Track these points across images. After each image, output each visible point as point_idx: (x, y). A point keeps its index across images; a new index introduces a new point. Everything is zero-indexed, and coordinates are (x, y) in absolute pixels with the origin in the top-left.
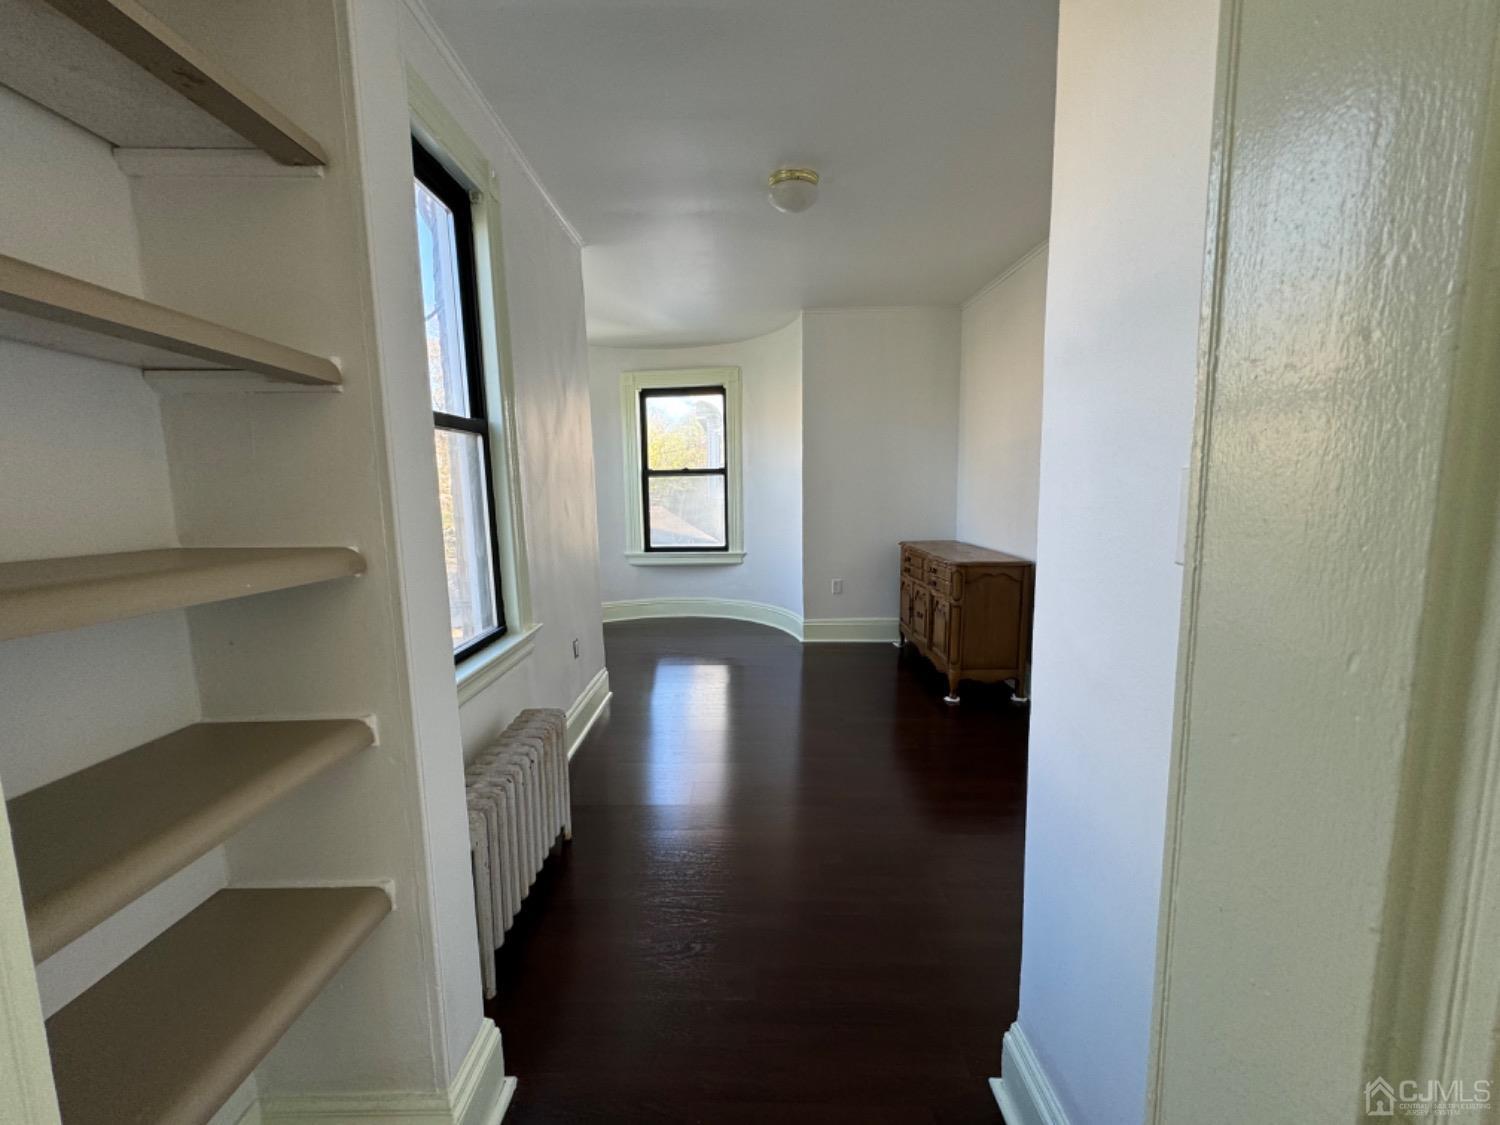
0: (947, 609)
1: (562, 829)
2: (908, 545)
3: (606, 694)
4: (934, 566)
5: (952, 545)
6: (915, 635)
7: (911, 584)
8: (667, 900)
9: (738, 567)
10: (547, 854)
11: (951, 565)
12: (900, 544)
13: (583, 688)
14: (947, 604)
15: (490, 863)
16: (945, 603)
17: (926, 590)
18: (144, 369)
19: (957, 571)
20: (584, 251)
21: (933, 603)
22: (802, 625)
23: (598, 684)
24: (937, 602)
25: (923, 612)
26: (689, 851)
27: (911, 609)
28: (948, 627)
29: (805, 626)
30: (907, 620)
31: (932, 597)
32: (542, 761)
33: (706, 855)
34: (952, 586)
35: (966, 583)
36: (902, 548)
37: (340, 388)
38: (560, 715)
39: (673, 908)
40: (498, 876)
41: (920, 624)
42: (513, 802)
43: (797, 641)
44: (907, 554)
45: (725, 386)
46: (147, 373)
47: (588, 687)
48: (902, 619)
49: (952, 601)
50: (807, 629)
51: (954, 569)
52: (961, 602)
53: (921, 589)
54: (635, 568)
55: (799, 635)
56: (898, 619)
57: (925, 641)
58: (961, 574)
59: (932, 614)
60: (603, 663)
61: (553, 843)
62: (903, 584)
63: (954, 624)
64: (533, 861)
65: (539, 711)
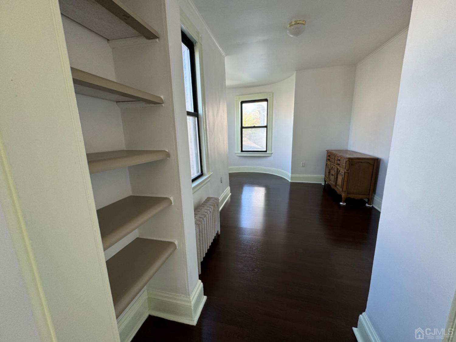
0: (343, 174)
1: (218, 231)
2: (330, 151)
3: (229, 194)
4: (339, 159)
5: (346, 151)
6: (330, 181)
7: (330, 164)
8: (248, 255)
9: (270, 157)
10: (214, 238)
11: (346, 158)
12: (327, 150)
13: (223, 192)
14: (343, 172)
15: (200, 239)
16: (342, 171)
17: (335, 167)
18: (117, 102)
19: (348, 161)
20: (226, 58)
21: (338, 172)
22: (290, 176)
23: (227, 191)
24: (340, 171)
25: (334, 174)
26: (254, 242)
27: (329, 173)
28: (343, 180)
29: (291, 177)
30: (328, 177)
31: (338, 169)
32: (213, 212)
33: (259, 244)
34: (346, 166)
35: (351, 164)
36: (327, 152)
37: (163, 105)
38: (217, 199)
39: (249, 258)
40: (201, 242)
41: (332, 178)
42: (205, 223)
43: (289, 181)
44: (329, 154)
45: (268, 99)
46: (118, 103)
47: (224, 192)
48: (325, 176)
49: (346, 171)
50: (292, 178)
51: (347, 160)
52: (349, 171)
53: (333, 166)
54: (238, 157)
55: (289, 179)
56: (324, 176)
57: (334, 184)
58: (349, 161)
59: (337, 175)
60: (229, 185)
61: (215, 235)
62: (327, 164)
63: (346, 179)
64: (210, 239)
65: (212, 198)
